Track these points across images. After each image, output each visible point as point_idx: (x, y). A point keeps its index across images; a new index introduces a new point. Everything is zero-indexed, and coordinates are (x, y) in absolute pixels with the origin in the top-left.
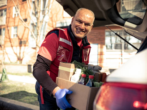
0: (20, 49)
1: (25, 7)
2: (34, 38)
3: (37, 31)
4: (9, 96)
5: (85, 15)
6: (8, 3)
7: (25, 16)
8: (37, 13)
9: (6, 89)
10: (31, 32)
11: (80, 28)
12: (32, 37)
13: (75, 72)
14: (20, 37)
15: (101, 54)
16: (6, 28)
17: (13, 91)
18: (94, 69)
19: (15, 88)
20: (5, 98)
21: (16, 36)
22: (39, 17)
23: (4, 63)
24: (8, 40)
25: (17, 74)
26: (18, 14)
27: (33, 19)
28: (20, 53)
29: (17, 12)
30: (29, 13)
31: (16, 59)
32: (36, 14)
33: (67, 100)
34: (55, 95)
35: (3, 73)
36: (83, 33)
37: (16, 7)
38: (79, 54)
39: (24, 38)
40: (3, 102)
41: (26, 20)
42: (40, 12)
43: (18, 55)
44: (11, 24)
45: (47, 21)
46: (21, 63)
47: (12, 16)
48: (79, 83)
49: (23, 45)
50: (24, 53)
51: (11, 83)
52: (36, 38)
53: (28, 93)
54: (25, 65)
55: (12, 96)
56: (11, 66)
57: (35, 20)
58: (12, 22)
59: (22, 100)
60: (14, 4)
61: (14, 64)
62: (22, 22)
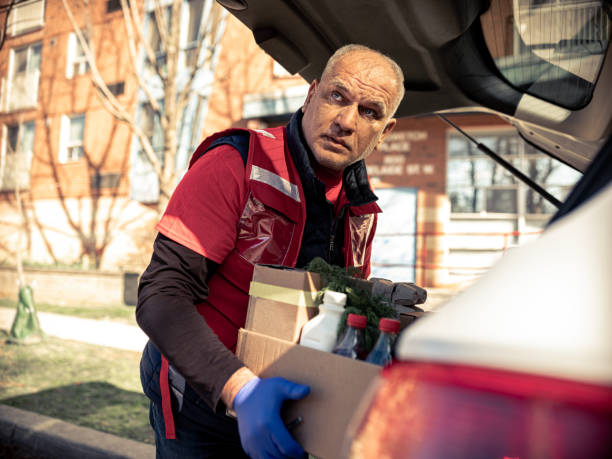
0: (95, 206)
1: (119, 37)
2: (153, 164)
3: (165, 132)
4: (41, 402)
6: (48, 20)
7: (118, 72)
8: (163, 59)
9: (31, 373)
10: (140, 139)
12: (143, 160)
13: (321, 307)
14: (96, 159)
15: (429, 230)
16: (40, 123)
17: (57, 384)
18: (395, 298)
19: (69, 369)
20: (23, 412)
21: (79, 155)
22: (174, 74)
23: (25, 264)
24: (48, 170)
25: (78, 312)
26: (87, 65)
27: (148, 86)
28: (93, 225)
29: (83, 54)
30: (131, 60)
31: (76, 247)
32: (160, 61)
33: (287, 426)
35: (21, 307)
37: (79, 33)
38: (330, 238)
39: (109, 163)
40: (16, 427)
41: (118, 89)
42: (175, 56)
43: (86, 231)
44: (61, 104)
45: (206, 92)
46: (98, 265)
47: (63, 71)
48: (335, 352)
49: (106, 191)
50: (111, 225)
51: (53, 347)
52: (158, 164)
53: (119, 391)
54: (112, 275)
55: (53, 403)
56: (55, 277)
57: (155, 87)
58: (63, 94)
59: (94, 419)
60: (71, 23)
61: (71, 269)
62: (102, 96)
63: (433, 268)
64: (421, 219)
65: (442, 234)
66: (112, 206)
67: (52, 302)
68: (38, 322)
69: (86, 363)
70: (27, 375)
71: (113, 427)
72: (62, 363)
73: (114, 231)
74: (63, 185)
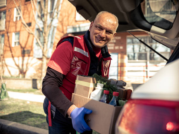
0: (23, 59)
1: (29, 10)
2: (40, 47)
3: (44, 37)
4: (9, 117)
5: (107, 20)
6: (8, 4)
7: (29, 20)
8: (43, 16)
9: (6, 109)
10: (36, 40)
11: (100, 36)
12: (37, 45)
14: (23, 45)
15: (122, 65)
16: (6, 35)
17: (14, 112)
19: (17, 107)
20: (5, 120)
21: (18, 44)
22: (47, 20)
23: (3, 77)
24: (9, 49)
25: (19, 91)
26: (20, 17)
27: (39, 24)
28: (23, 65)
29: (19, 14)
30: (33, 16)
31: (18, 72)
34: (71, 115)
35: (2, 90)
36: (104, 41)
37: (18, 8)
39: (27, 46)
40: (3, 125)
41: (29, 24)
42: (47, 15)
43: (21, 67)
44: (12, 29)
45: (55, 26)
46: (24, 77)
47: (13, 19)
48: (100, 101)
49: (26, 55)
50: (28, 65)
51: (12, 101)
52: (42, 47)
53: (33, 114)
54: (29, 80)
55: (13, 117)
56: (12, 81)
57: (41, 24)
58: (13, 26)
59: (26, 122)
60: (15, 5)
61: (16, 78)
62: (25, 27)
63: (123, 76)
64: (119, 62)
65: (125, 66)
66: (28, 60)
67: (11, 88)
68: (8, 94)
69: (22, 106)
70: (5, 109)
71: (32, 124)
72: (15, 106)
73: (29, 67)
74: (13, 53)
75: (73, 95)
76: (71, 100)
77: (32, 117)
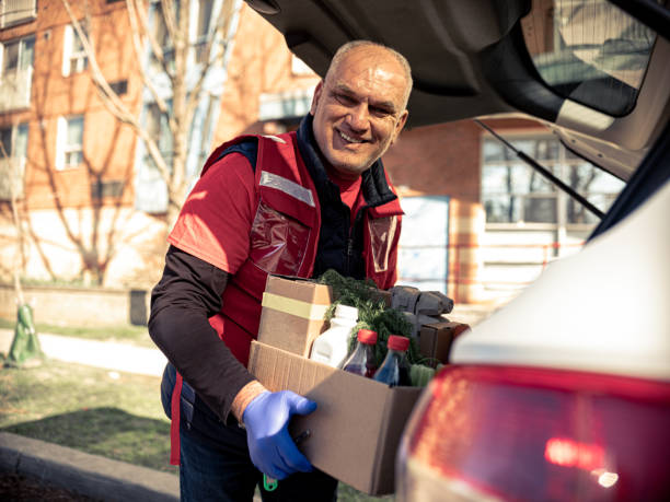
0: (97, 217)
1: (120, 31)
2: (161, 171)
3: (175, 135)
4: (46, 430)
5: (371, 71)
6: (41, 10)
7: (120, 70)
8: (171, 54)
9: (34, 398)
10: (146, 144)
12: (150, 166)
13: (332, 320)
14: (97, 165)
16: (34, 125)
17: (62, 410)
18: (418, 308)
19: (75, 394)
20: (30, 440)
21: (79, 161)
22: (184, 72)
23: (22, 281)
24: (44, 177)
25: (79, 333)
26: (86, 60)
27: (156, 85)
28: (95, 238)
29: (82, 49)
30: (135, 55)
31: (77, 262)
32: (167, 58)
33: (294, 440)
34: (243, 416)
35: (20, 327)
37: (77, 25)
38: (348, 242)
39: (112, 169)
40: (21, 455)
41: (121, 87)
42: (184, 52)
43: (87, 245)
44: (57, 104)
45: (218, 91)
46: (100, 281)
47: (59, 67)
49: (108, 201)
50: (115, 238)
51: (55, 370)
52: (167, 171)
53: (130, 417)
54: (118, 293)
55: (59, 430)
56: (54, 295)
57: (162, 86)
58: (60, 94)
59: (105, 446)
60: (68, 14)
61: (70, 287)
62: (104, 97)
63: (467, 282)
64: (454, 229)
65: (476, 246)
66: (115, 217)
67: (50, 322)
68: (39, 344)
69: (93, 387)
70: (30, 401)
71: (126, 455)
72: (66, 387)
73: (118, 246)
74: (61, 194)
75: (253, 349)
76: (246, 366)
77: (125, 429)
